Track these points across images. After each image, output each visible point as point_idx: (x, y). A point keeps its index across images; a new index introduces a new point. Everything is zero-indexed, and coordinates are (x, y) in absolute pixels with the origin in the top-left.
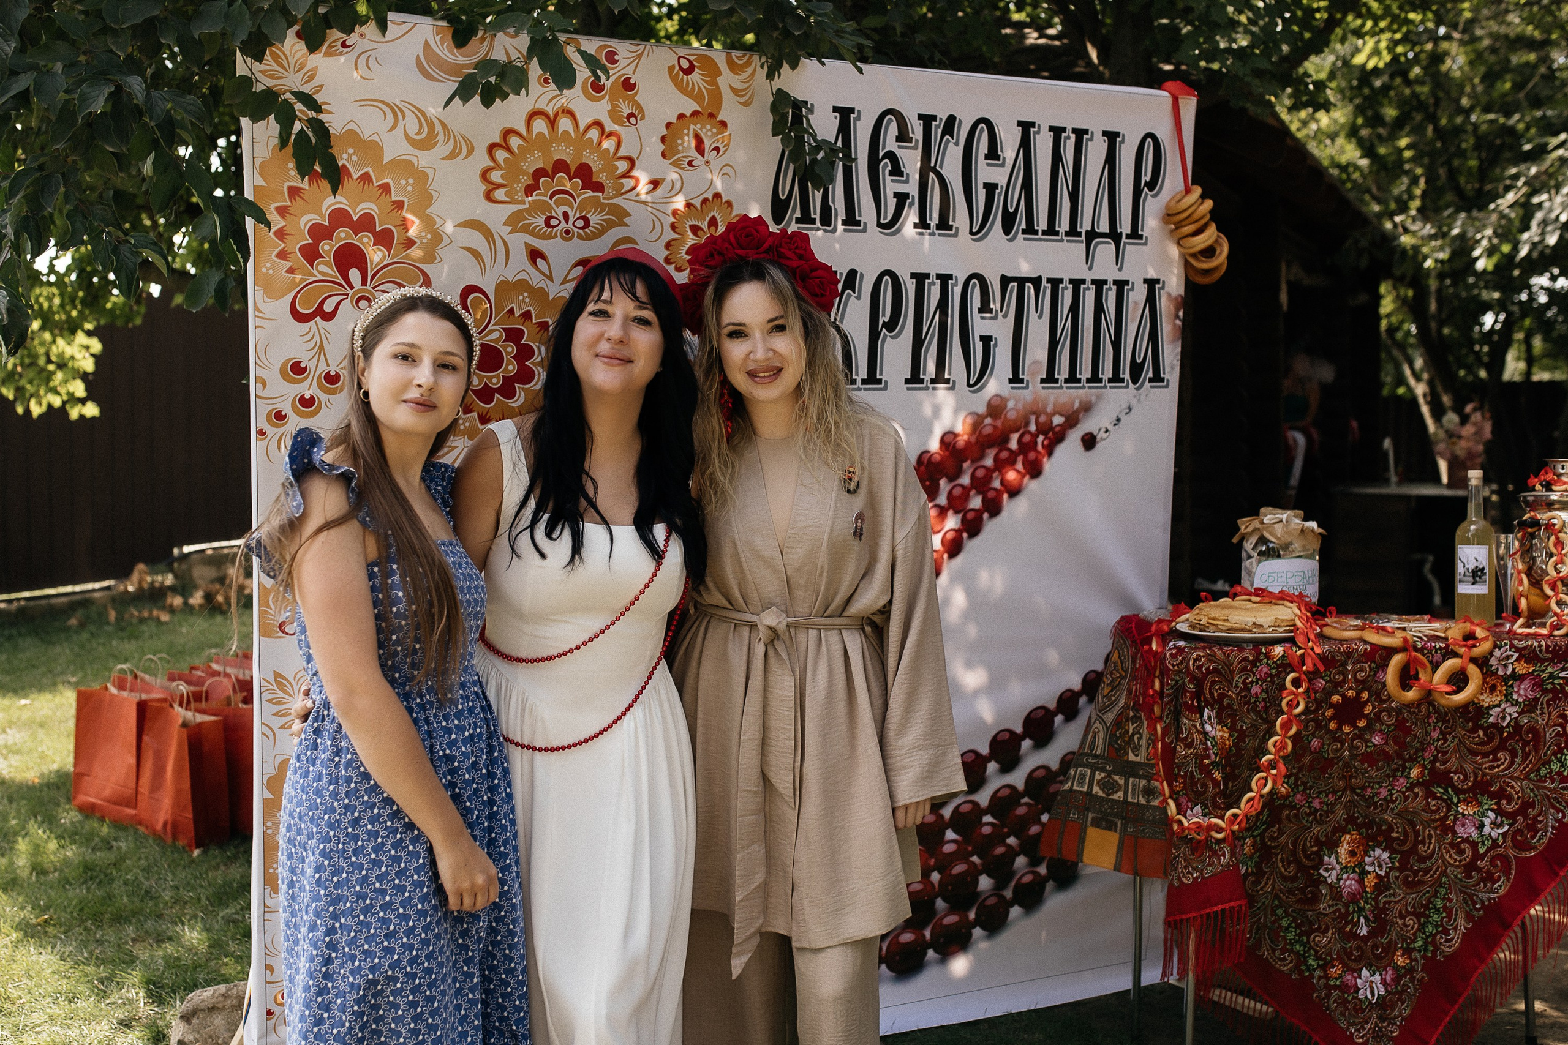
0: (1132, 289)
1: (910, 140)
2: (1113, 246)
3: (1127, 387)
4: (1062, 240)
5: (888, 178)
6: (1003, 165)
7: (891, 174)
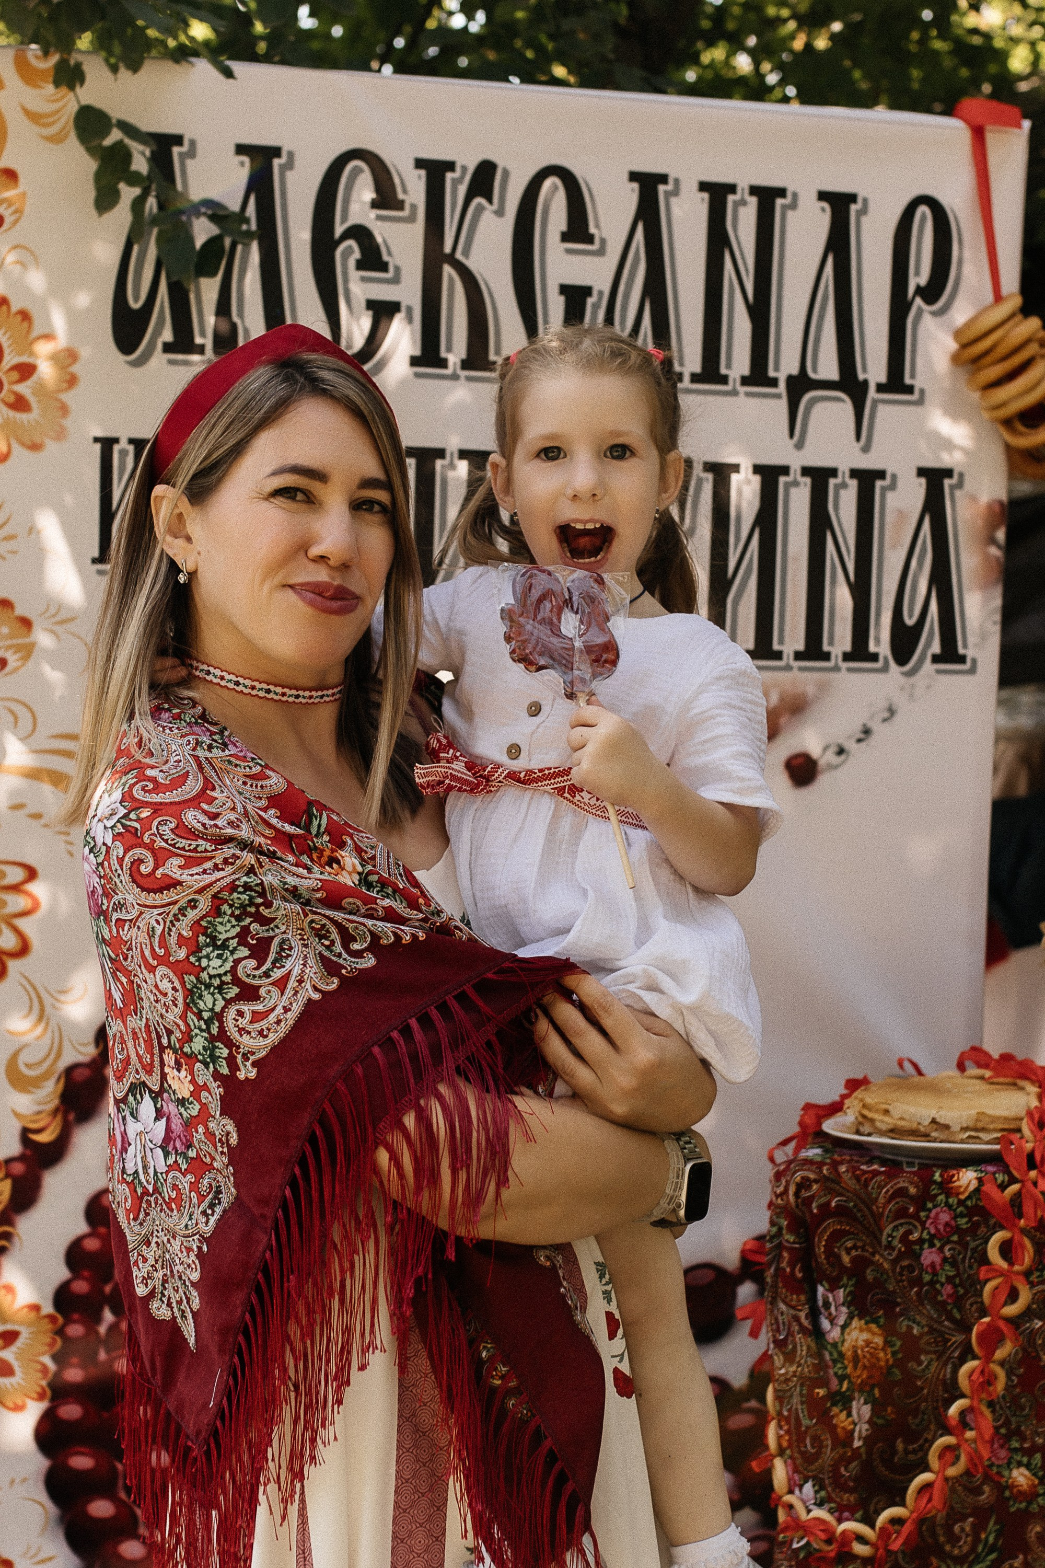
0: (893, 486)
1: (400, 206)
2: (846, 408)
3: (885, 669)
4: (734, 393)
5: (355, 275)
6: (601, 252)
7: (360, 265)
